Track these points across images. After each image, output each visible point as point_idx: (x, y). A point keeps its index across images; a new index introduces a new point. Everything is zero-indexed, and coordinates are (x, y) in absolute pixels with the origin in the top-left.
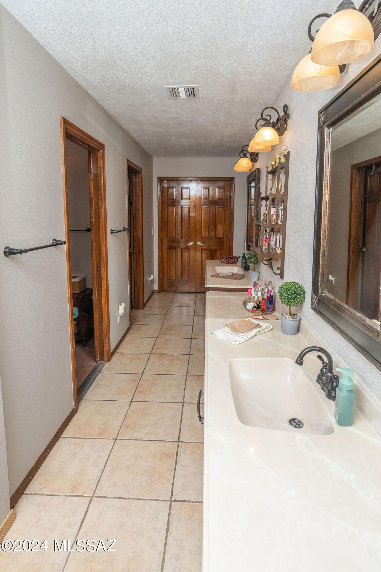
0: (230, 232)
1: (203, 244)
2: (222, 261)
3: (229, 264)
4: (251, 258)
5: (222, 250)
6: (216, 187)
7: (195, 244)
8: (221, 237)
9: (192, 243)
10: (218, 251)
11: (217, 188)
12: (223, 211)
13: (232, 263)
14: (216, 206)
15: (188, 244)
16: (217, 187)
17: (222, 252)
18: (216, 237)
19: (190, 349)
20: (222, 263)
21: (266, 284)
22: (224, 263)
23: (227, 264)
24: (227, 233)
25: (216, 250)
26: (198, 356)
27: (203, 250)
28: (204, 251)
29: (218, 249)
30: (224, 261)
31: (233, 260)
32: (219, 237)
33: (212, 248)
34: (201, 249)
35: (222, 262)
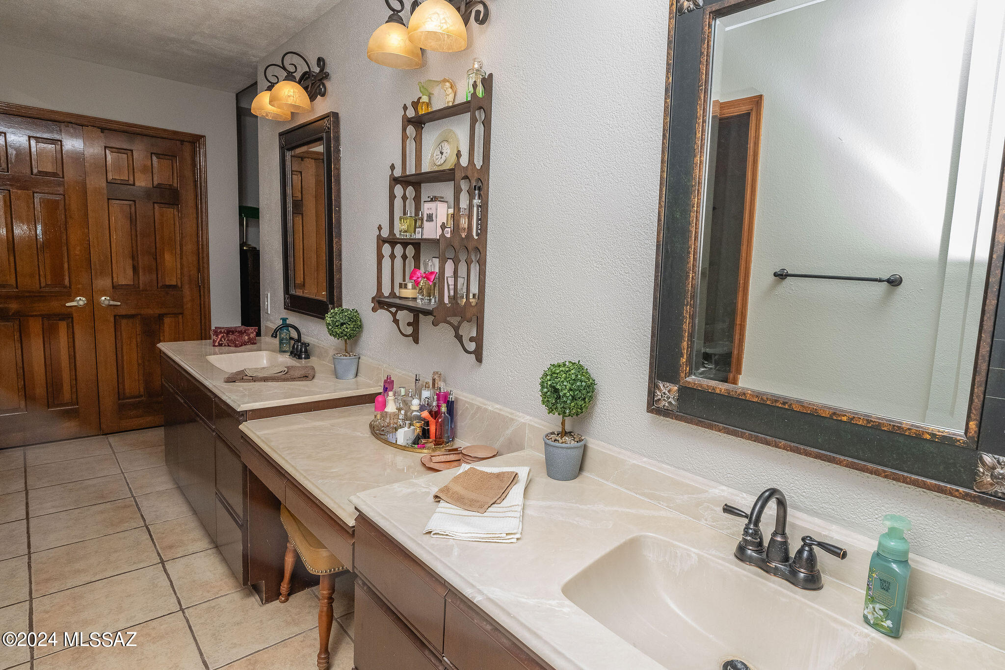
0: (199, 271)
1: (119, 303)
2: (214, 341)
3: (236, 346)
4: (342, 324)
5: (181, 316)
6: (152, 153)
7: (92, 302)
8: (175, 284)
9: (81, 301)
10: (167, 321)
11: (154, 158)
12: (177, 219)
13: (244, 344)
14: (154, 203)
15: (68, 304)
16: (154, 154)
17: (181, 320)
18: (160, 285)
19: (175, 593)
20: (214, 346)
21: (416, 380)
22: (220, 345)
23: (233, 349)
24: (192, 273)
25: (161, 317)
26: (213, 603)
27: (118, 318)
28: (124, 322)
29: (166, 314)
30: (221, 340)
31: (246, 337)
32: (167, 283)
33: (150, 312)
34: (115, 316)
35: (217, 344)
